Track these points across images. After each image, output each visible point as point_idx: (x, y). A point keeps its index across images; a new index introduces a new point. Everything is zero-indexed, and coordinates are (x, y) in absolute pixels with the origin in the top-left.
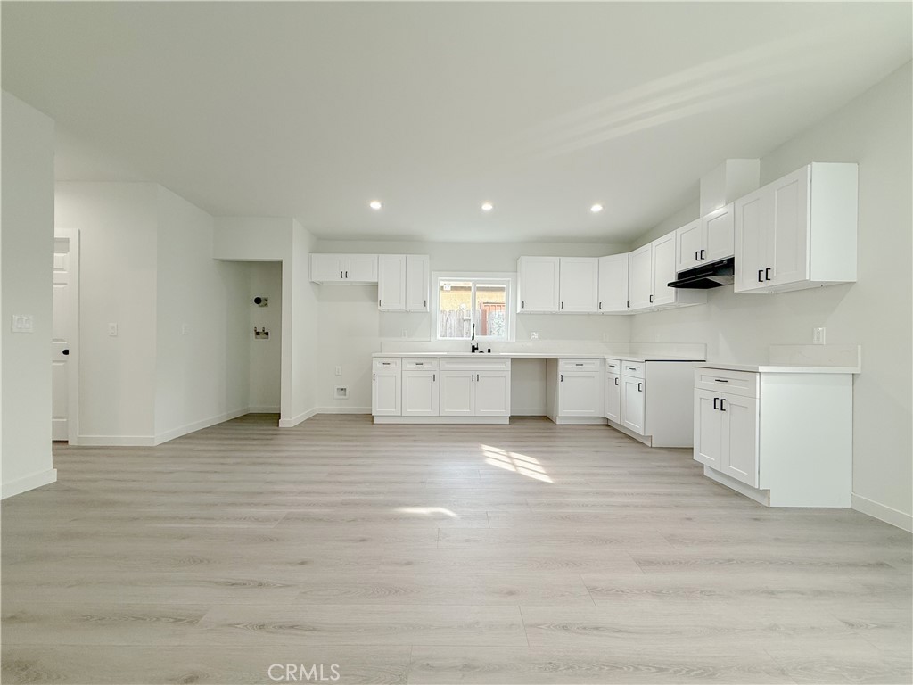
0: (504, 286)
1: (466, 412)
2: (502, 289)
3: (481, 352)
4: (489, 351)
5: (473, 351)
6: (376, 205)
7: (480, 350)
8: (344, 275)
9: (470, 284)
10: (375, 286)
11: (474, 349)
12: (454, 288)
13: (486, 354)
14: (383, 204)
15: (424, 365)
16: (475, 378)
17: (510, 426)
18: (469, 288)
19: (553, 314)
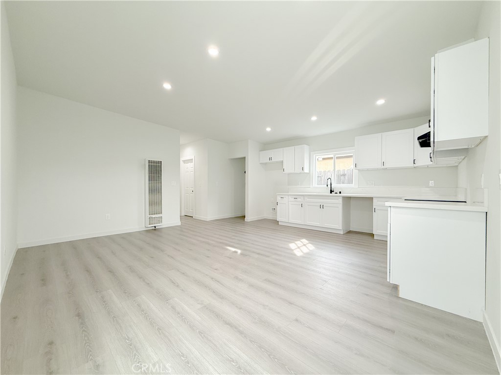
0: (352, 154)
1: (318, 224)
2: (351, 156)
3: (336, 193)
4: (340, 193)
5: (331, 193)
6: (268, 129)
7: (335, 192)
8: (270, 159)
9: (332, 156)
10: (282, 162)
11: (331, 192)
12: (324, 159)
13: (339, 194)
14: (271, 129)
15: (298, 199)
16: (322, 207)
17: (342, 236)
18: (332, 158)
19: (378, 170)
